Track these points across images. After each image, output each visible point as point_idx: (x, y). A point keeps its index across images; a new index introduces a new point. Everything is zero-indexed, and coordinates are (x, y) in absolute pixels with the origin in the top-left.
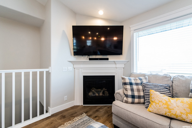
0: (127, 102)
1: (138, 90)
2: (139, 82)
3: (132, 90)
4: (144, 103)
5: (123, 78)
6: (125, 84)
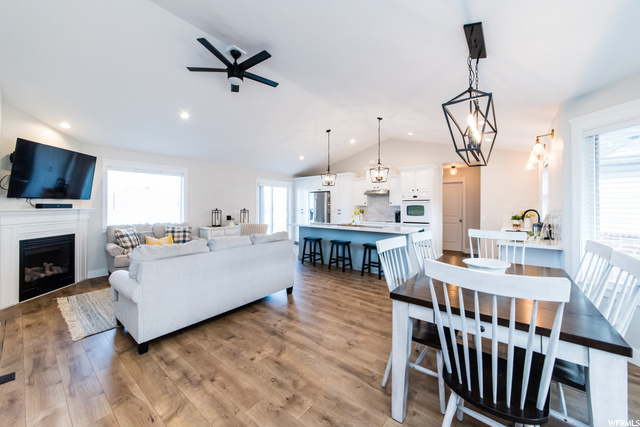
2: (132, 230)
6: (122, 236)
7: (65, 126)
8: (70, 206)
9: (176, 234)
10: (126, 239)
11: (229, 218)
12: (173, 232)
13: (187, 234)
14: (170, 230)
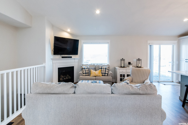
0: (84, 76)
1: (87, 71)
2: (87, 67)
3: (85, 71)
4: (89, 75)
5: (81, 67)
6: (83, 69)
7: (69, 30)
8: (71, 57)
9: (102, 70)
10: (84, 70)
11: (129, 63)
12: (101, 68)
13: (107, 70)
14: (101, 67)
